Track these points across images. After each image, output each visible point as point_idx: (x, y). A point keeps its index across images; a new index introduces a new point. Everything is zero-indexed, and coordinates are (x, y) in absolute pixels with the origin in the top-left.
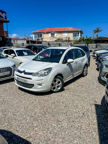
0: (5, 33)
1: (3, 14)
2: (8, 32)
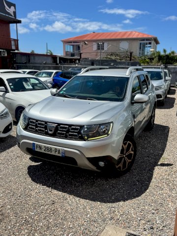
0: (13, 43)
1: (10, 8)
2: (17, 40)
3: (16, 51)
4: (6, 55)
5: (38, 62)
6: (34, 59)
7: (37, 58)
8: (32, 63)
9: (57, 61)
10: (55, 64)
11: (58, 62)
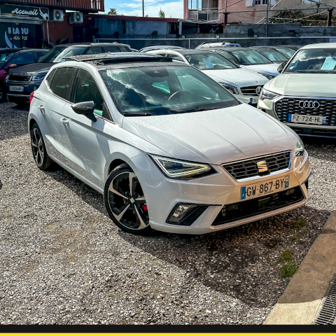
3: (100, 13)
4: (82, 20)
5: (142, 33)
6: (134, 27)
7: (139, 25)
8: (129, 36)
9: (178, 29)
10: (175, 35)
11: (180, 32)
